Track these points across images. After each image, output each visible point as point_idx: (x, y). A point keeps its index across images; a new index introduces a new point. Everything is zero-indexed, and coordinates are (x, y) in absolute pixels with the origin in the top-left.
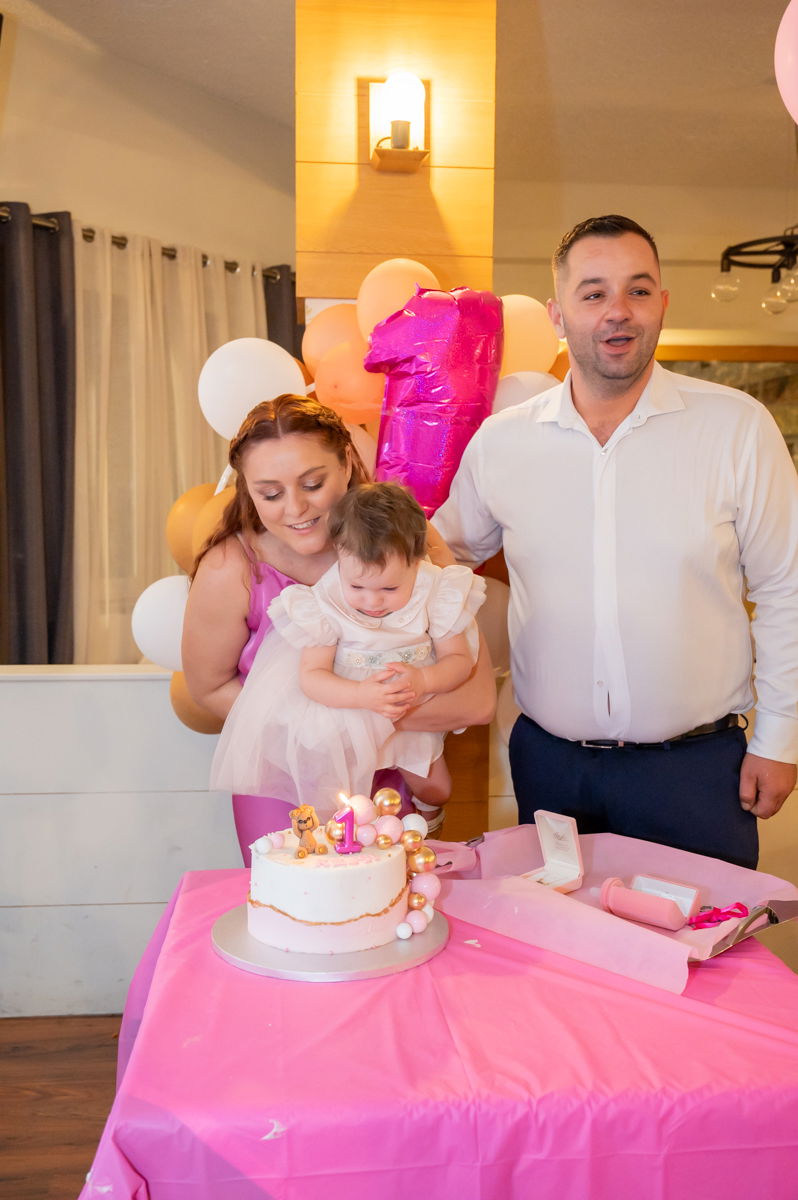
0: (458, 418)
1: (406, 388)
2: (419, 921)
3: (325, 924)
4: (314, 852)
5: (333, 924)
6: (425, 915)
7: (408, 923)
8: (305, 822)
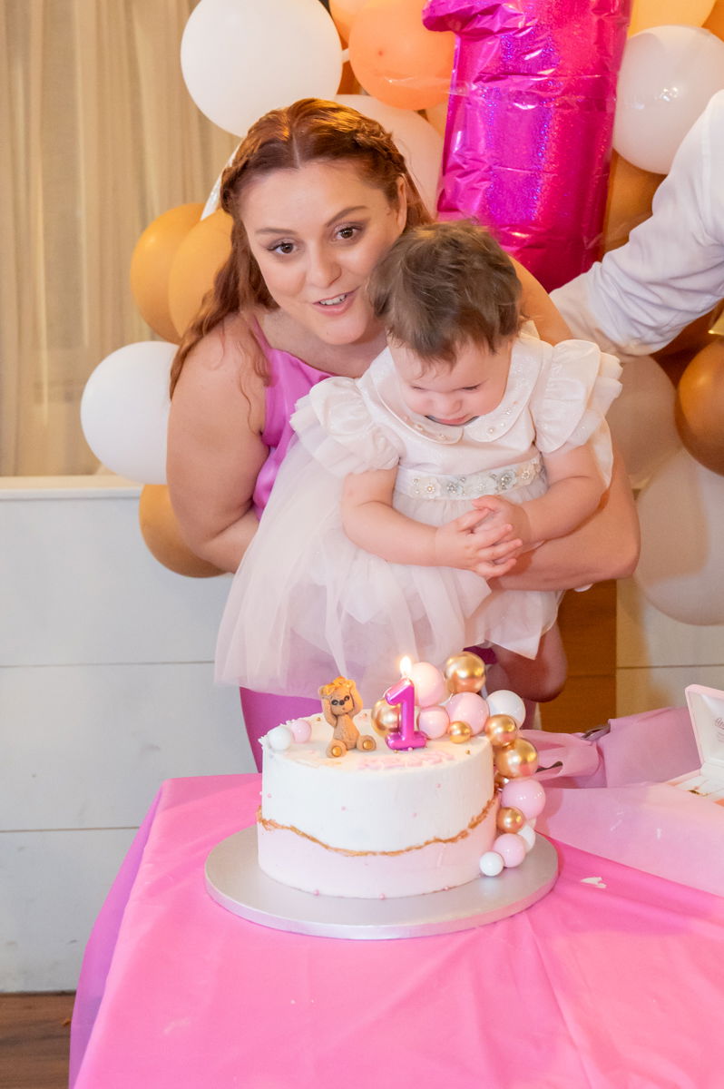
0: (566, 98)
1: (487, 54)
2: (512, 849)
3: (374, 854)
4: (355, 747)
5: (384, 853)
6: (522, 839)
7: (497, 852)
8: (342, 703)
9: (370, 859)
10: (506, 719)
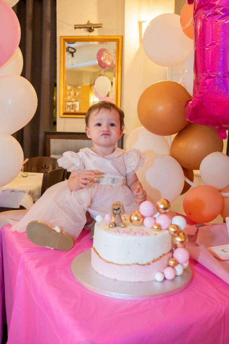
2: (169, 273)
3: (113, 263)
5: (117, 264)
6: (175, 271)
7: (163, 273)
8: (117, 210)
10: (177, 227)
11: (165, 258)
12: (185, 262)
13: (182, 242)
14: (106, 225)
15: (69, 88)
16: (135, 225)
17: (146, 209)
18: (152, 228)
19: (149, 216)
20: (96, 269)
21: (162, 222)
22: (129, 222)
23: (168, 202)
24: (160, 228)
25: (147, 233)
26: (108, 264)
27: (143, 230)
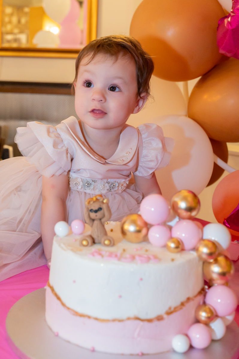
3: (89, 317)
5: (96, 319)
6: (211, 331)
7: (187, 335)
8: (96, 211)
9: (86, 320)
10: (215, 245)
11: (192, 306)
12: (229, 315)
13: (223, 275)
14: (76, 240)
15: (9, 10)
16: (131, 242)
17: (153, 209)
18: (165, 246)
19: (159, 224)
20: (55, 329)
21: (183, 235)
22: (120, 235)
23: (195, 196)
24: (180, 246)
25: (156, 258)
26: (78, 318)
27: (147, 251)
